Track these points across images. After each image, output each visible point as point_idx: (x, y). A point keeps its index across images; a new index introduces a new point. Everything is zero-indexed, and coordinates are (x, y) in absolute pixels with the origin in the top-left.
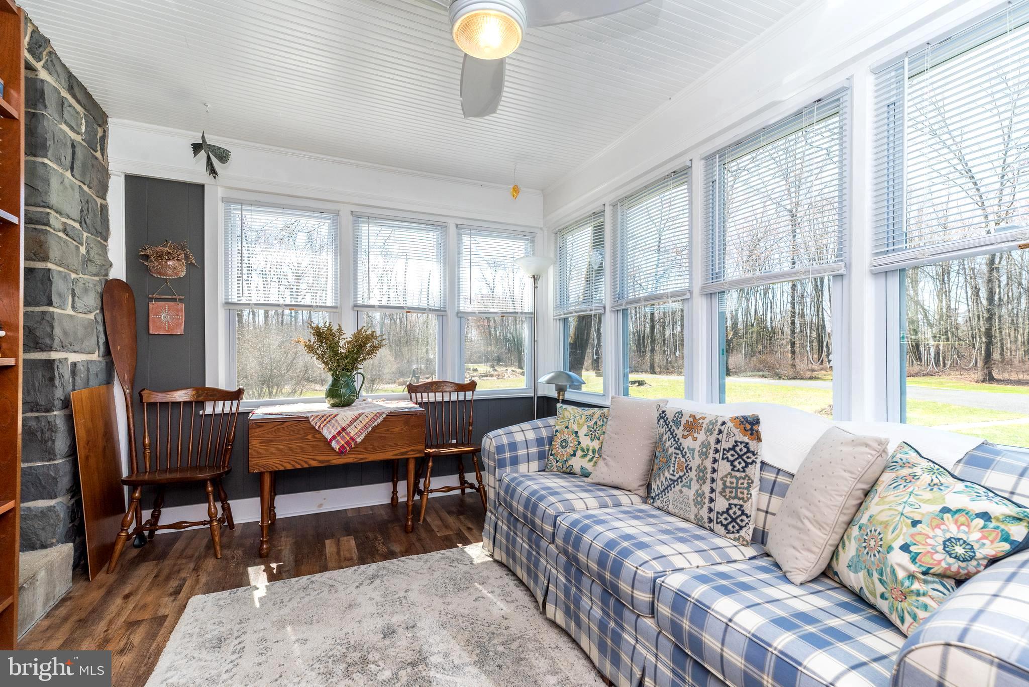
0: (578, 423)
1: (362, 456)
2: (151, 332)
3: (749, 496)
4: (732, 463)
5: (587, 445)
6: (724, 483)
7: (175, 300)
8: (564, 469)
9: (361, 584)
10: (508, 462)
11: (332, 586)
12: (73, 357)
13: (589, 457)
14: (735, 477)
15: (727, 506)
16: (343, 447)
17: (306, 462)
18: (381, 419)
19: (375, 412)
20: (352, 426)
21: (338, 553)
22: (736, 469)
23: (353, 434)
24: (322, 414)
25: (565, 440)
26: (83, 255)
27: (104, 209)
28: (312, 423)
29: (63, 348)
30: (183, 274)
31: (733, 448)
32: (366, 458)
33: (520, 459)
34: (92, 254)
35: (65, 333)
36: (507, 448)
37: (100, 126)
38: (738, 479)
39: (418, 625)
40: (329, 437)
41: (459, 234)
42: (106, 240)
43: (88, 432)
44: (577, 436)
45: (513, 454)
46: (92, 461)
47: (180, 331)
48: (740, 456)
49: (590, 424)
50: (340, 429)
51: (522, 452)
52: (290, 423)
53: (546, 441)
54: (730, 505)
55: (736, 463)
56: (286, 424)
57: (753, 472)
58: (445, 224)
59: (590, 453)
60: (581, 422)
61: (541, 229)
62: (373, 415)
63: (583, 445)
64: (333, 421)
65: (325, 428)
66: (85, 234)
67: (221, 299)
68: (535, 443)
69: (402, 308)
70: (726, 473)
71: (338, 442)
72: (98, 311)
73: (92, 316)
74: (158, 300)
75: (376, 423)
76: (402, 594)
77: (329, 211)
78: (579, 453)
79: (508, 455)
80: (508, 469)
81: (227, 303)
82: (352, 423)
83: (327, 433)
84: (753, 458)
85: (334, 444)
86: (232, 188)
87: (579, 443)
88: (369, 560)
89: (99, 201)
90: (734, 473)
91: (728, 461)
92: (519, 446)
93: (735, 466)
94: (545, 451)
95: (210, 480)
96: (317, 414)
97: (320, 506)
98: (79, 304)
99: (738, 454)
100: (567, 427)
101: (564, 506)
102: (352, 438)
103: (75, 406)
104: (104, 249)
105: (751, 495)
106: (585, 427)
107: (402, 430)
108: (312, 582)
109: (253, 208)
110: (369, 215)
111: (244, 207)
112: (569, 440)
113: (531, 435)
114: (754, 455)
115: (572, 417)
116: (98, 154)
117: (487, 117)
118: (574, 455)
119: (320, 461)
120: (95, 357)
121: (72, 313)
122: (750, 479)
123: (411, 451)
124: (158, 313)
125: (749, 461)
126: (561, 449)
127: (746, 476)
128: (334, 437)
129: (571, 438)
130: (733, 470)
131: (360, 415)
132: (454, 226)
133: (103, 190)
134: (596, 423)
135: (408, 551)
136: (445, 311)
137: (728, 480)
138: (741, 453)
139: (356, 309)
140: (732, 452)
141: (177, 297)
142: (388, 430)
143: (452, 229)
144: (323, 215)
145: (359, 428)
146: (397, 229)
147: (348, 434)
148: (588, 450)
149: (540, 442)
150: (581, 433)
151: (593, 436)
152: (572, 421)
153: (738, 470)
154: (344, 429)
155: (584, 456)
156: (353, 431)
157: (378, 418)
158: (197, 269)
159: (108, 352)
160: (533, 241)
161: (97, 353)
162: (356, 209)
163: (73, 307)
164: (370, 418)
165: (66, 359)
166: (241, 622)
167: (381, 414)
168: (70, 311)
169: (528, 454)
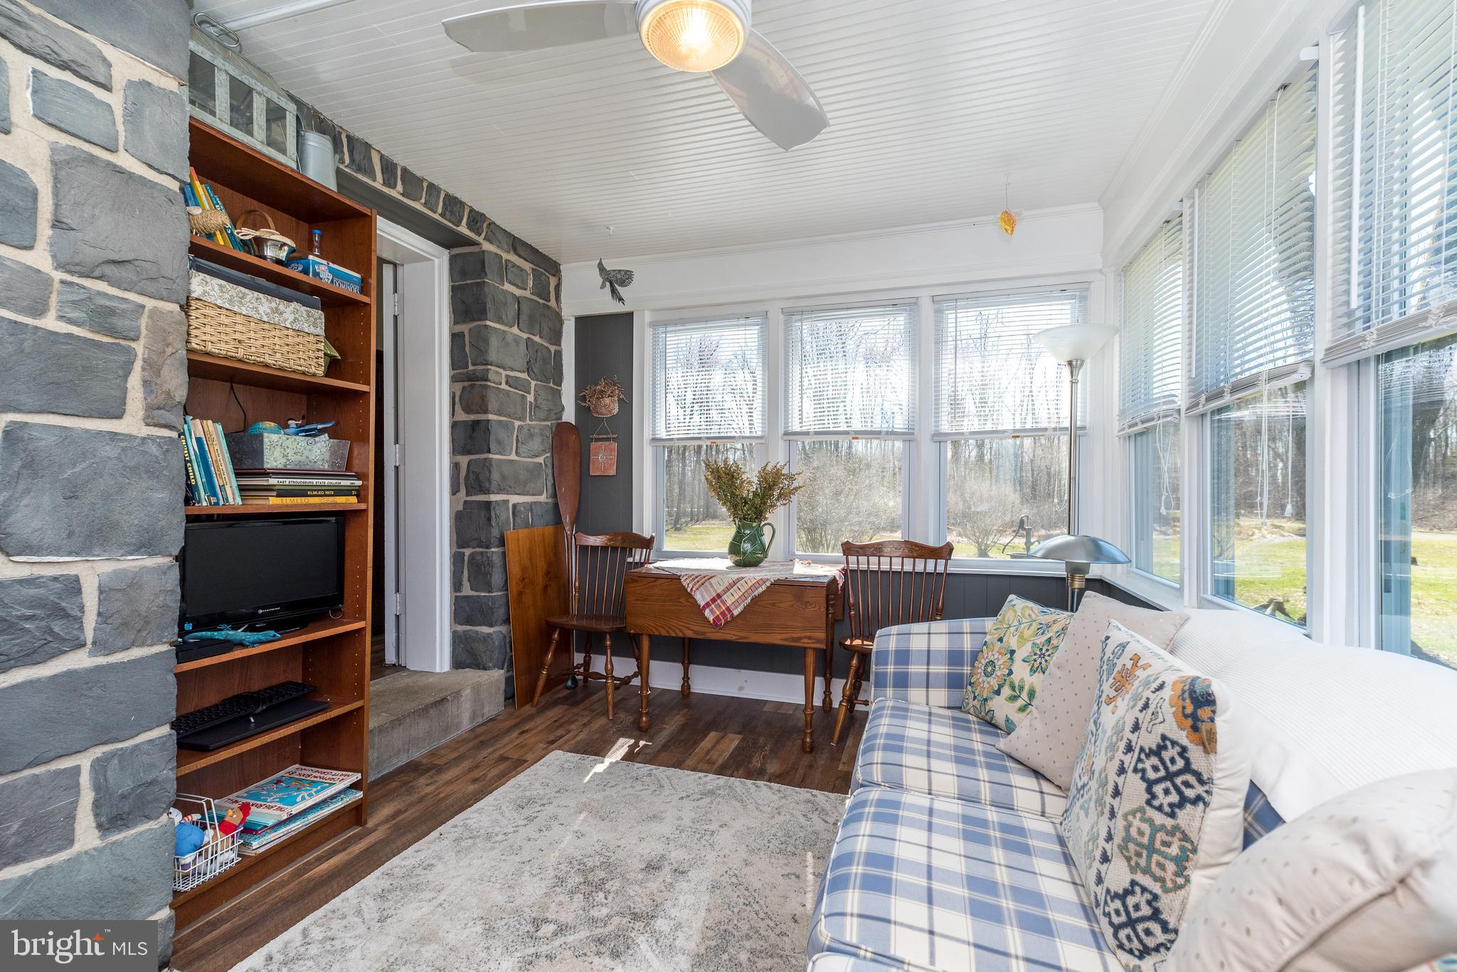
0: (1021, 637)
1: (743, 634)
2: (592, 474)
3: (1181, 881)
4: (1150, 784)
5: (1022, 680)
6: (1128, 828)
7: (608, 440)
8: (983, 714)
9: (688, 796)
10: (890, 680)
11: (662, 786)
12: (514, 499)
13: (1020, 703)
14: (1150, 821)
15: (1126, 884)
16: (717, 618)
17: (680, 630)
18: (764, 588)
19: (758, 578)
20: (729, 593)
21: (709, 751)
22: (1156, 803)
23: (729, 603)
24: (697, 573)
25: (992, 663)
26: (531, 403)
27: (559, 354)
28: (685, 584)
29: (500, 491)
30: (616, 411)
31: (1157, 752)
32: (746, 638)
33: (912, 680)
34: (539, 401)
35: (504, 477)
36: (891, 658)
37: (554, 275)
38: (1156, 829)
39: (690, 873)
40: (702, 603)
41: (939, 312)
42: (560, 385)
43: (524, 569)
44: (1011, 659)
45: (901, 669)
46: (528, 599)
47: (613, 472)
48: (1170, 776)
49: (1038, 642)
50: (714, 595)
51: (916, 669)
52: (663, 581)
53: (967, 658)
54: (1133, 883)
55: (1158, 789)
56: (659, 582)
57: (1196, 824)
58: (914, 300)
59: (1025, 695)
60: (1027, 633)
61: (1100, 271)
62: (754, 581)
63: (1015, 678)
64: (707, 583)
65: (698, 592)
66: (533, 383)
67: (647, 435)
68: (945, 657)
69: (847, 433)
70: (1135, 806)
71: (712, 611)
72: (548, 455)
73: (541, 460)
74: (597, 440)
75: (756, 593)
76: (714, 827)
77: (755, 315)
78: (1006, 691)
79: (891, 669)
80: (890, 692)
81: (654, 440)
82: (728, 589)
83: (701, 598)
84: (1200, 790)
85: (707, 613)
86: (657, 310)
87: (1011, 673)
88: (729, 772)
89: (553, 348)
90: (1151, 813)
91: (1143, 778)
92: (913, 658)
93: (1154, 796)
94: (962, 674)
95: (610, 633)
96: (691, 573)
97: (741, 689)
98: (521, 450)
99: (1166, 768)
100: (1001, 640)
101: (883, 775)
102: (728, 609)
103: (511, 545)
104: (558, 394)
105: (1188, 880)
106: (1030, 644)
107: (792, 606)
108: (650, 775)
109: (678, 328)
110: (801, 309)
111: (668, 329)
112: (998, 663)
113: (941, 643)
114: (1201, 782)
115: (1016, 623)
116: (553, 303)
117: (818, 137)
118: (998, 692)
119: (695, 632)
120: (543, 498)
121: (516, 458)
122: (1185, 838)
123: (806, 637)
124: (596, 454)
125: (1190, 793)
126: (983, 678)
127: (1176, 828)
128: (708, 605)
129: (1001, 661)
130: (1149, 803)
131: (739, 580)
132: (929, 300)
133: (556, 337)
134: (1049, 640)
135: (780, 778)
136: (913, 434)
137: (1136, 823)
138: (1173, 769)
139: (786, 438)
140: (1154, 760)
141: (611, 436)
142: (774, 604)
143: (927, 307)
144: (748, 321)
145: (737, 597)
146: (865, 320)
147: (723, 602)
148: (1021, 688)
149: (955, 657)
150: (1018, 657)
151: (1037, 664)
152: (1012, 629)
153: (1160, 809)
154: (719, 596)
155: (1013, 698)
156: (729, 599)
157: (761, 586)
158: (626, 404)
159: (555, 495)
160: (1083, 299)
161: (545, 495)
162: (789, 304)
163: (517, 453)
164: (750, 584)
165: (506, 502)
166: (559, 791)
167: (764, 581)
168: (513, 457)
169: (928, 674)
